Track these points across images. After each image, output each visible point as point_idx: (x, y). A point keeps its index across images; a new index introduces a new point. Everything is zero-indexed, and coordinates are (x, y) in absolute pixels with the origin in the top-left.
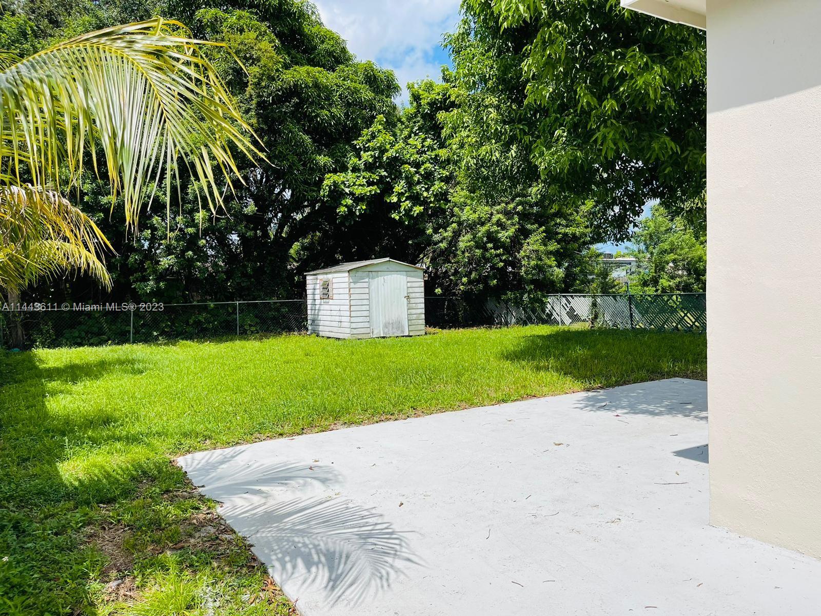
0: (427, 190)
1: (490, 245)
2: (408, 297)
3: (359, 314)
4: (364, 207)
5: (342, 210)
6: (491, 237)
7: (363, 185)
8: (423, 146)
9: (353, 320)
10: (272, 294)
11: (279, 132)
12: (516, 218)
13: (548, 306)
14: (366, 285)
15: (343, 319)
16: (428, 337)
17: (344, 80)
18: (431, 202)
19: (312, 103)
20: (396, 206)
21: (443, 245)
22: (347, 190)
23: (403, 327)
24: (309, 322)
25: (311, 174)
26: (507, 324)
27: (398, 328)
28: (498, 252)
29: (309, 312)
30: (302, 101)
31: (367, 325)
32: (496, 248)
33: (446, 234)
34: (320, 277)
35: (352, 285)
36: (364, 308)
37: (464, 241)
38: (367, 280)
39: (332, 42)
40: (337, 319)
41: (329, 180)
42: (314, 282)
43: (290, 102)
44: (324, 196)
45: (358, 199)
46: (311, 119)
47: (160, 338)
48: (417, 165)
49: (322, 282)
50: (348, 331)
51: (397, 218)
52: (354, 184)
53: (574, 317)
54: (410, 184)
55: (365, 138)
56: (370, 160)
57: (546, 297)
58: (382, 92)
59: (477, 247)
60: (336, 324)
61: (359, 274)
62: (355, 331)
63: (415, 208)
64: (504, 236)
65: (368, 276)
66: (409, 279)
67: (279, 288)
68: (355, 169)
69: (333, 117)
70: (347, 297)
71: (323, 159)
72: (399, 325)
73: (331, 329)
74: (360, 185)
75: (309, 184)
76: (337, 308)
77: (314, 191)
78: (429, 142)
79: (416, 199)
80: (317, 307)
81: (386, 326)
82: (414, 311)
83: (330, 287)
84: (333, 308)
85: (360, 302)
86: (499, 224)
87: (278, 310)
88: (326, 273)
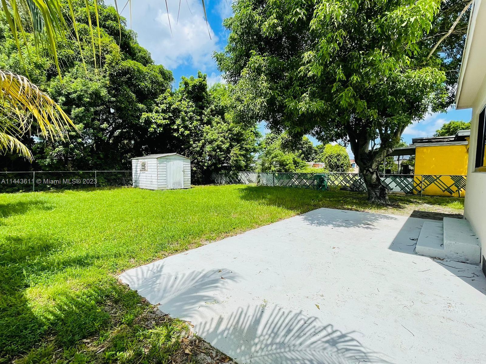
0: (191, 124)
1: (218, 150)
2: (184, 171)
3: (161, 178)
4: (162, 129)
5: (151, 130)
6: (219, 147)
7: (161, 119)
8: (188, 105)
9: (159, 181)
10: (113, 168)
11: (120, 90)
12: (229, 140)
13: (239, 176)
14: (165, 165)
15: (153, 180)
16: (192, 189)
17: (151, 71)
18: (192, 130)
19: (136, 79)
20: (177, 130)
21: (198, 149)
22: (153, 121)
23: (181, 185)
24: (133, 181)
25: (136, 112)
26: (221, 183)
27: (179, 185)
28: (222, 153)
29: (133, 177)
30: (132, 77)
31: (165, 183)
32: (221, 151)
33: (199, 144)
34: (140, 160)
35: (159, 165)
36: (164, 175)
37: (208, 148)
38: (165, 163)
39: (144, 53)
40: (150, 180)
41: (144, 115)
42: (137, 162)
43: (126, 76)
44: (142, 123)
45: (159, 126)
46: (135, 86)
47: (51, 188)
48: (186, 112)
49: (141, 163)
50: (156, 186)
51: (177, 135)
52: (157, 118)
53: (250, 181)
54: (183, 120)
55: (161, 99)
56: (165, 108)
57: (239, 173)
58: (167, 80)
59: (213, 151)
60: (149, 183)
61: (162, 160)
62: (160, 186)
63: (186, 132)
64: (224, 147)
65: (166, 161)
66: (185, 163)
67: (116, 165)
68: (157, 112)
69: (146, 87)
70: (156, 170)
71: (141, 106)
72: (179, 184)
73: (146, 185)
74: (159, 119)
75: (134, 117)
76: (150, 175)
77: (136, 120)
78: (191, 103)
79: (186, 128)
80: (138, 175)
81: (174, 184)
82: (186, 178)
83: (146, 165)
84: (147, 175)
85: (162, 173)
86: (222, 141)
87: (116, 175)
88: (144, 159)
